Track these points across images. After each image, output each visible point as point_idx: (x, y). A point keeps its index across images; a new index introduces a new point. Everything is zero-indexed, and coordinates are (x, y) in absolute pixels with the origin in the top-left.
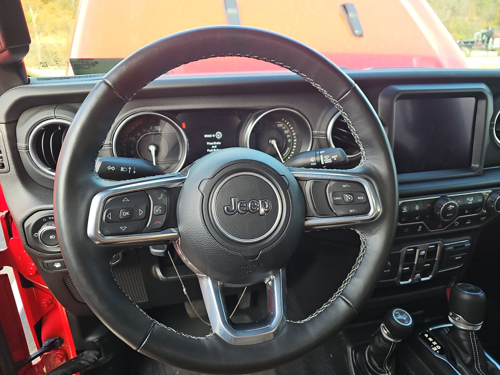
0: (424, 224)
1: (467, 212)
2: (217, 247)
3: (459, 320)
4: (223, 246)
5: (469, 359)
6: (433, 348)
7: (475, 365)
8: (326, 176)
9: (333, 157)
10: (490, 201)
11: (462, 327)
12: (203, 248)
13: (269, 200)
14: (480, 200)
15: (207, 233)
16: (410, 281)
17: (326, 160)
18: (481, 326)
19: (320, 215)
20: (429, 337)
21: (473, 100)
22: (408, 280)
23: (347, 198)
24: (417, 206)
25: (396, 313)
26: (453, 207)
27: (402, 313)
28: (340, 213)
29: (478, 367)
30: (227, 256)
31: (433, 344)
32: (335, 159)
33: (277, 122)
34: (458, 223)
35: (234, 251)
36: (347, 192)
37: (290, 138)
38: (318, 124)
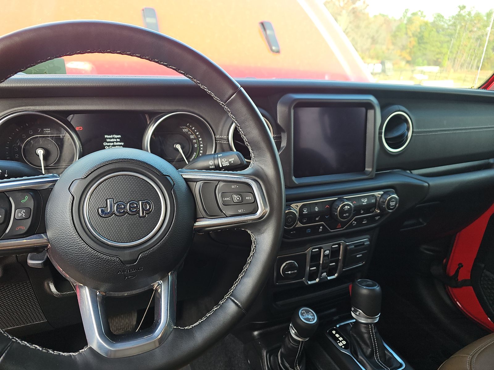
0: (325, 224)
1: (362, 212)
2: (88, 252)
3: (359, 314)
4: (96, 250)
5: (369, 351)
6: (339, 344)
7: (375, 356)
8: (215, 177)
9: (230, 160)
10: (382, 202)
11: (363, 321)
12: (73, 254)
13: (151, 201)
14: (373, 201)
15: (77, 237)
16: (317, 280)
17: (224, 163)
18: (378, 318)
19: (209, 216)
20: (336, 333)
21: (364, 109)
22: (316, 280)
23: (236, 199)
24: (316, 207)
25: (302, 312)
26: (349, 207)
27: (308, 312)
28: (229, 213)
29: (377, 359)
30: (100, 262)
31: (339, 340)
32: (232, 162)
33: (182, 127)
34: (355, 223)
35: (108, 256)
36: (236, 192)
37: (196, 143)
38: (220, 129)
